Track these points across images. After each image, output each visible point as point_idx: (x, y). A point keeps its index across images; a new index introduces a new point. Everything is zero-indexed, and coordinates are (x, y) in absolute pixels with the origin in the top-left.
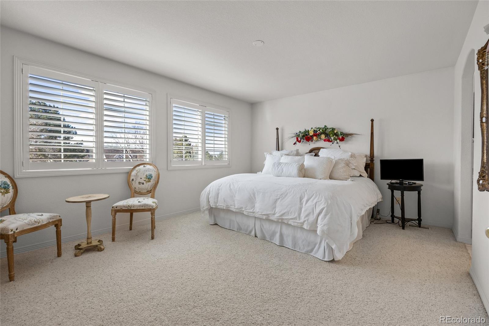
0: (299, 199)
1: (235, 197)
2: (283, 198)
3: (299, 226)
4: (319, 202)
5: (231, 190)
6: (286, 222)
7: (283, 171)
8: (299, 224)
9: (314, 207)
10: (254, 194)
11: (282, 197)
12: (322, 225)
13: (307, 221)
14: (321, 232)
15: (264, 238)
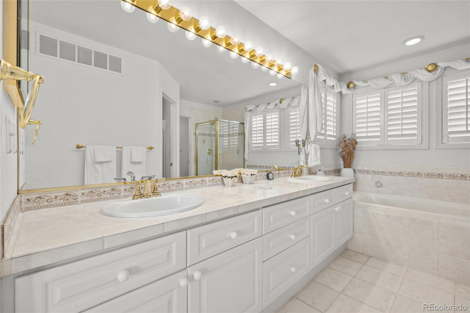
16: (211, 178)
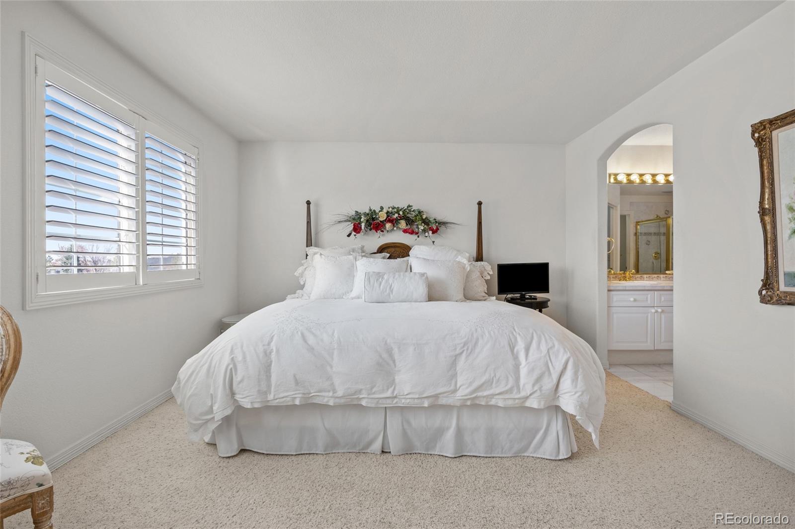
0: (507, 348)
1: (331, 367)
2: (469, 351)
3: (517, 406)
4: (551, 348)
5: (311, 349)
6: (483, 403)
7: (392, 291)
8: (517, 401)
9: (547, 361)
10: (390, 352)
11: (467, 349)
12: (578, 395)
13: (541, 391)
14: (578, 407)
15: (408, 452)
16: (664, 276)
